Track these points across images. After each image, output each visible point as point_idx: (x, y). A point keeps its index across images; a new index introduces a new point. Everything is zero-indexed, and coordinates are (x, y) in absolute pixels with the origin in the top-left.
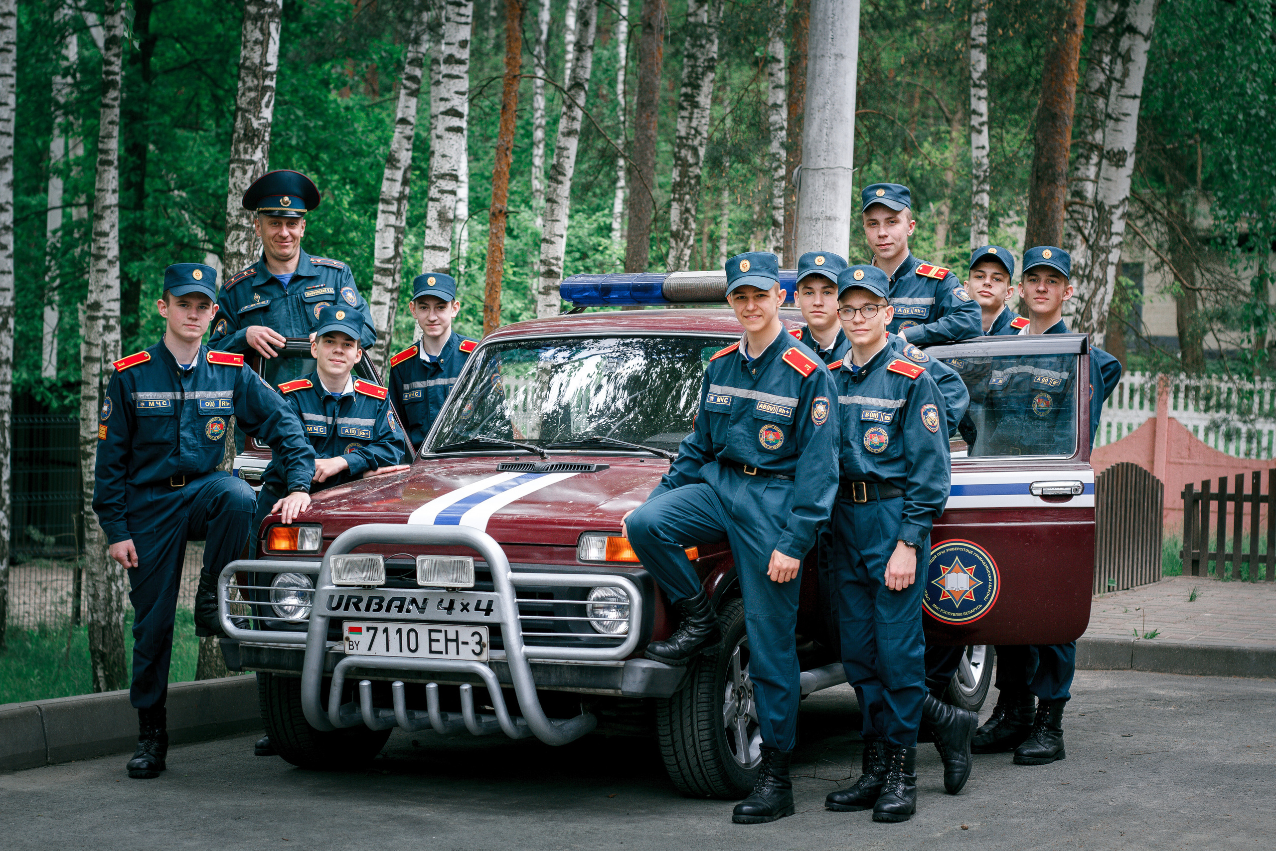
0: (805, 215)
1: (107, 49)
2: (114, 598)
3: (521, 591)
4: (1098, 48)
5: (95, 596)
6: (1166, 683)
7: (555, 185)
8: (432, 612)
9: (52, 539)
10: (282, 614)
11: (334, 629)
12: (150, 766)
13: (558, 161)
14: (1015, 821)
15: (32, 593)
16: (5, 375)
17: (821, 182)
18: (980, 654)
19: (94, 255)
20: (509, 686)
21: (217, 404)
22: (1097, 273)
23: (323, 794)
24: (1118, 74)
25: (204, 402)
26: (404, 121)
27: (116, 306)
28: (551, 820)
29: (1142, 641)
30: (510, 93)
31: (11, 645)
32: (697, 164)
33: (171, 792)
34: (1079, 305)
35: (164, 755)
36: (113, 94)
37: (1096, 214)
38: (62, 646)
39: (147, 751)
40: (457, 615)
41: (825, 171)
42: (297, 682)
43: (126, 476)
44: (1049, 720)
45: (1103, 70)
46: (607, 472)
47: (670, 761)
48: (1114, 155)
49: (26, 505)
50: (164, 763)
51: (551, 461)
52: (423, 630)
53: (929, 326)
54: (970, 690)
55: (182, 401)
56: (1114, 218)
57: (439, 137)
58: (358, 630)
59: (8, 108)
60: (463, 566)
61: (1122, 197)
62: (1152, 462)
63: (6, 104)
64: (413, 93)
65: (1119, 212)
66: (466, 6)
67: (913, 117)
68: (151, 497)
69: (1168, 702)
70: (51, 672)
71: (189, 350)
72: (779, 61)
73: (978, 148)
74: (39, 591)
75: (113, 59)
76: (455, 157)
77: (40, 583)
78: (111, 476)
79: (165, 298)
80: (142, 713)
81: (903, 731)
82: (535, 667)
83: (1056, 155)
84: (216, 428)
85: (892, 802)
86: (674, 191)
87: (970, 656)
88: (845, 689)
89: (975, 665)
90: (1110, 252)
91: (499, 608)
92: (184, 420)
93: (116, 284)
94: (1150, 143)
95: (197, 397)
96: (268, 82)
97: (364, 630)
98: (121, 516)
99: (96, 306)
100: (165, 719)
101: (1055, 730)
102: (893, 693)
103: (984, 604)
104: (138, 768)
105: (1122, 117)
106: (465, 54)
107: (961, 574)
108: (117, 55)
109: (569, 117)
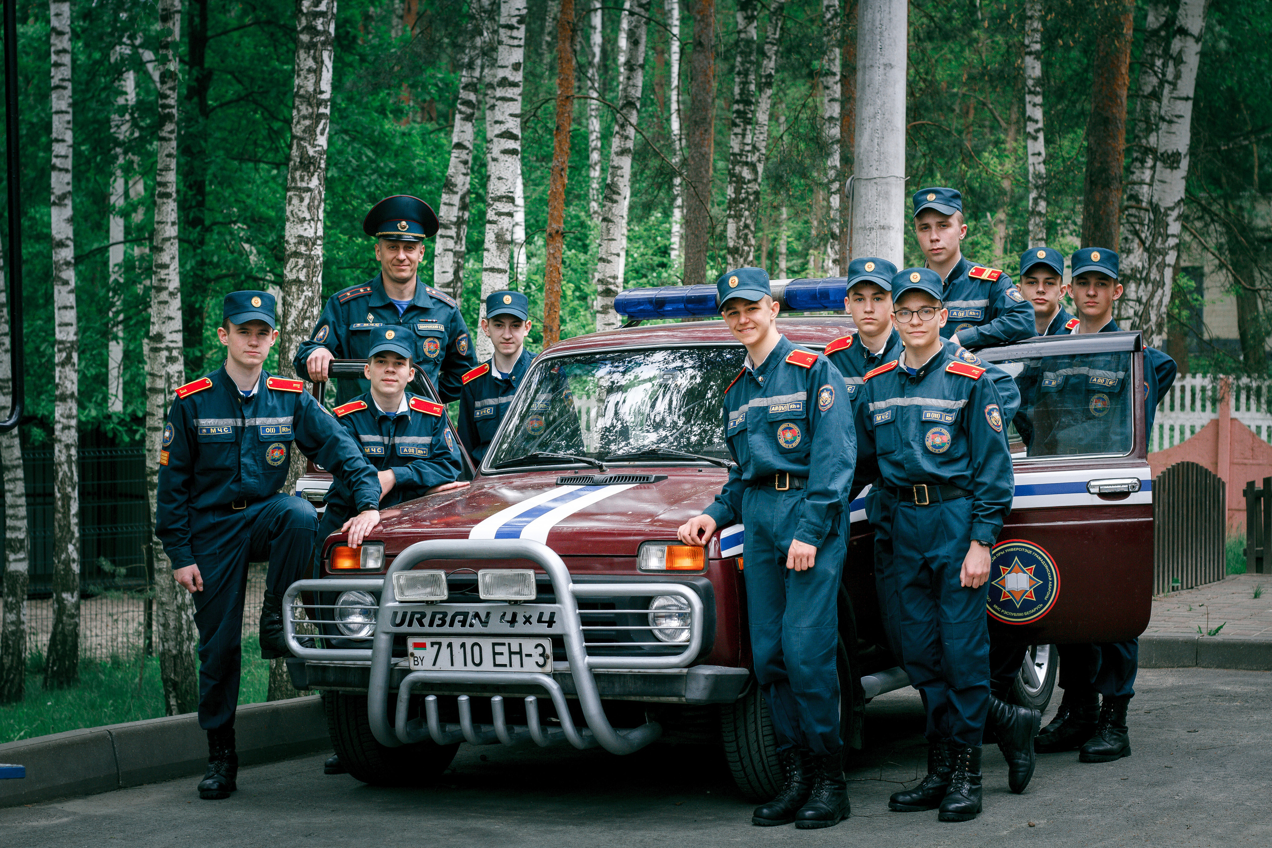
0: (858, 225)
1: (163, 82)
2: (185, 627)
3: (582, 602)
4: (1150, 52)
5: (165, 626)
6: (1231, 679)
7: (610, 204)
8: (496, 625)
9: (123, 570)
10: (346, 632)
11: (399, 646)
12: (221, 787)
13: (612, 180)
14: (1081, 817)
15: (104, 625)
16: (70, 409)
17: (874, 192)
18: (1044, 655)
19: (155, 287)
20: (574, 697)
21: (277, 430)
22: (1154, 275)
23: (392, 810)
24: (1170, 77)
25: (264, 429)
26: (459, 146)
27: (179, 337)
28: (619, 828)
29: (1207, 637)
30: (563, 114)
31: (84, 677)
32: (755, 180)
33: (242, 812)
34: (1137, 308)
35: (234, 776)
36: (169, 127)
37: (1152, 217)
38: (134, 676)
39: (217, 772)
40: (519, 628)
41: (877, 181)
42: (362, 700)
43: (189, 501)
44: (1113, 718)
45: (1155, 73)
46: (665, 482)
47: (735, 767)
48: (1169, 157)
49: (95, 537)
50: (234, 783)
51: (609, 473)
52: (486, 644)
53: (981, 328)
54: (1035, 690)
55: (243, 428)
56: (1170, 220)
57: (494, 160)
58: (422, 646)
59: (65, 144)
60: (524, 579)
61: (1178, 198)
62: (1216, 464)
63: (63, 141)
64: (468, 118)
65: (1175, 214)
66: (518, 29)
67: (968, 127)
68: (212, 519)
69: (1233, 697)
70: (124, 702)
71: (249, 376)
72: (834, 74)
73: (1034, 154)
74: (110, 624)
75: (168, 92)
76: (511, 180)
77: (112, 615)
78: (175, 500)
79: (225, 326)
80: (211, 734)
81: (968, 731)
82: (599, 677)
83: (1109, 159)
84: (277, 454)
85: (958, 801)
86: (730, 208)
87: (1033, 656)
88: (909, 693)
89: (1040, 665)
90: (1167, 254)
91: (562, 619)
92: (245, 446)
93: (178, 315)
94: (1205, 146)
95: (258, 423)
96: (322, 110)
97: (428, 645)
98: (185, 541)
99: (159, 337)
100: (234, 740)
101: (1120, 727)
102: (959, 693)
103: (1045, 603)
104: (209, 790)
105: (1175, 119)
106: (518, 77)
107: (1021, 574)
108: (172, 89)
109: (622, 136)
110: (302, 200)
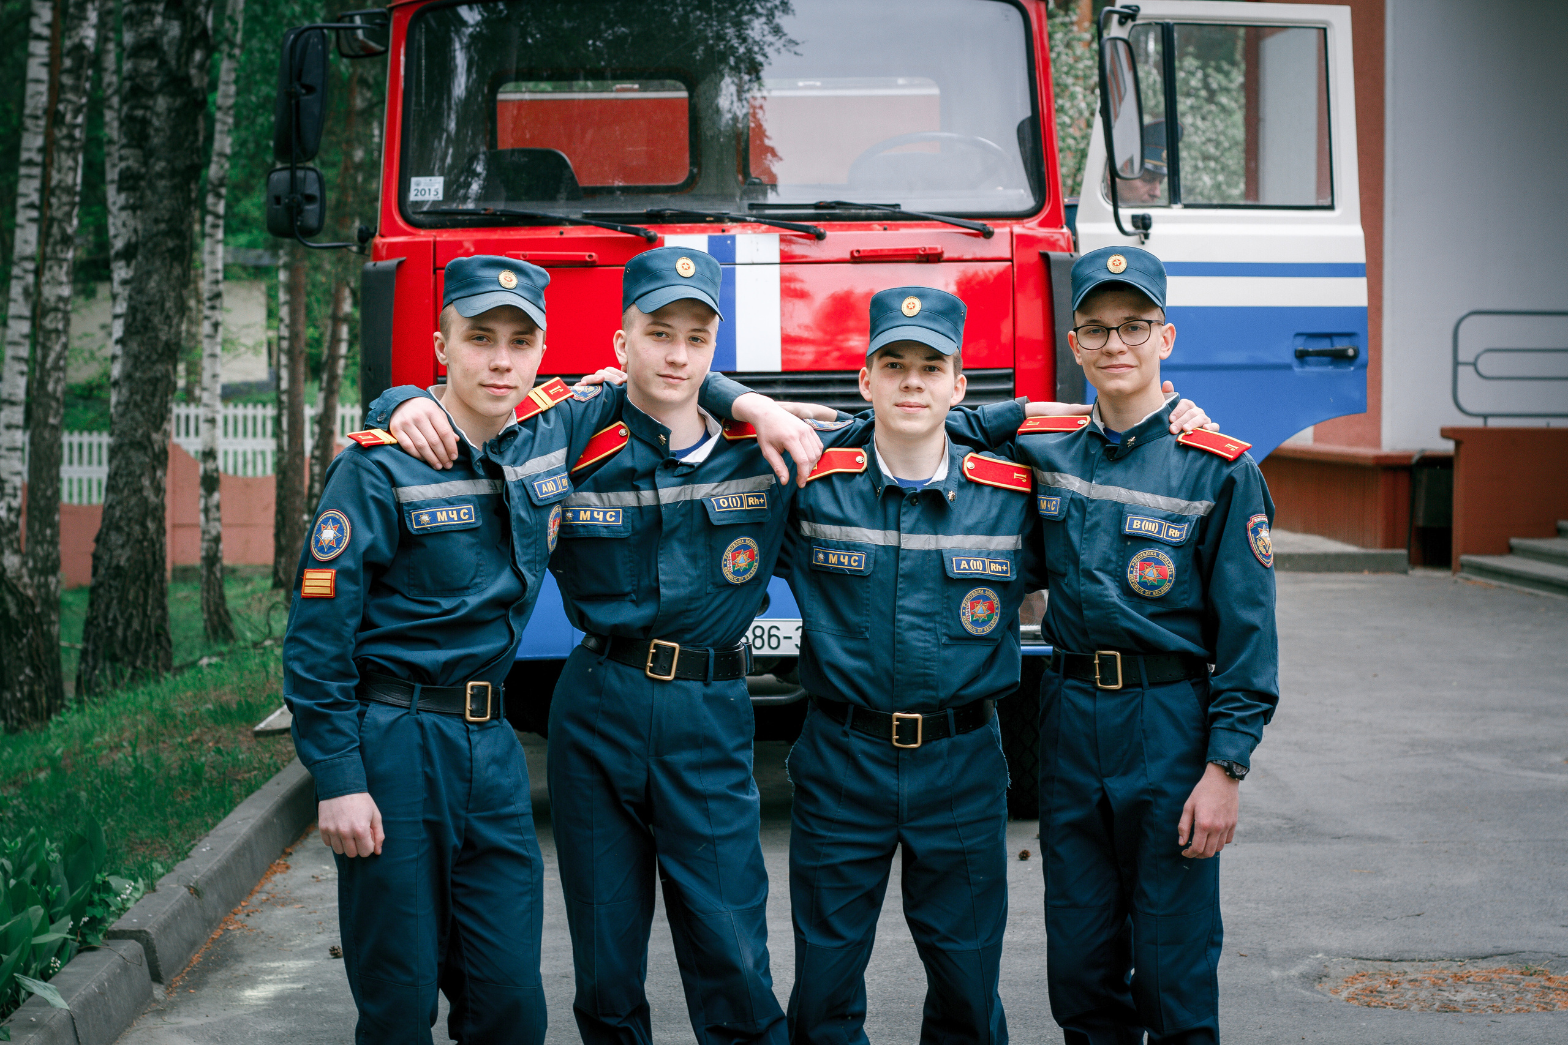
110: (61, 267)
